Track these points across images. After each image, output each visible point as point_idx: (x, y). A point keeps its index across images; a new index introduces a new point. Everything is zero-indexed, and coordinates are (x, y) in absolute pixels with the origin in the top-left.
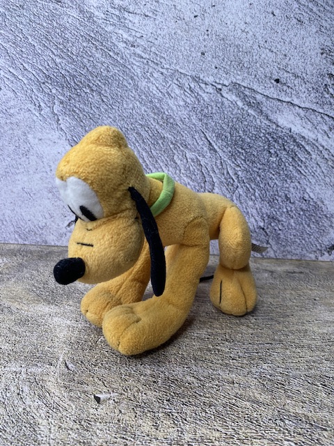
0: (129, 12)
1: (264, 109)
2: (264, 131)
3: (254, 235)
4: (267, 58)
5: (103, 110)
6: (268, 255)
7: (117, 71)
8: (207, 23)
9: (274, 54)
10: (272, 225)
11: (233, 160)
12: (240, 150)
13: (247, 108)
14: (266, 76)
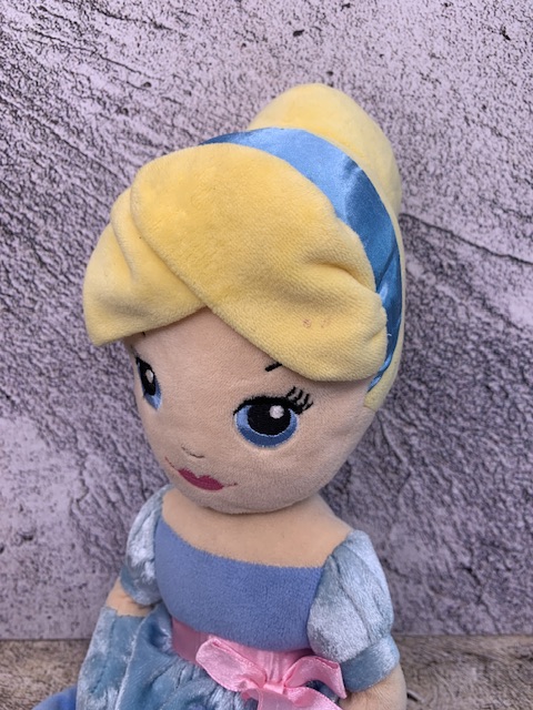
0: (107, 14)
1: (477, 282)
2: (475, 338)
3: (448, 585)
4: (485, 151)
5: (41, 287)
6: (479, 627)
7: (78, 182)
8: (328, 53)
9: (505, 142)
10: (491, 559)
11: (398, 410)
12: (415, 384)
13: (434, 277)
14: (482, 199)
